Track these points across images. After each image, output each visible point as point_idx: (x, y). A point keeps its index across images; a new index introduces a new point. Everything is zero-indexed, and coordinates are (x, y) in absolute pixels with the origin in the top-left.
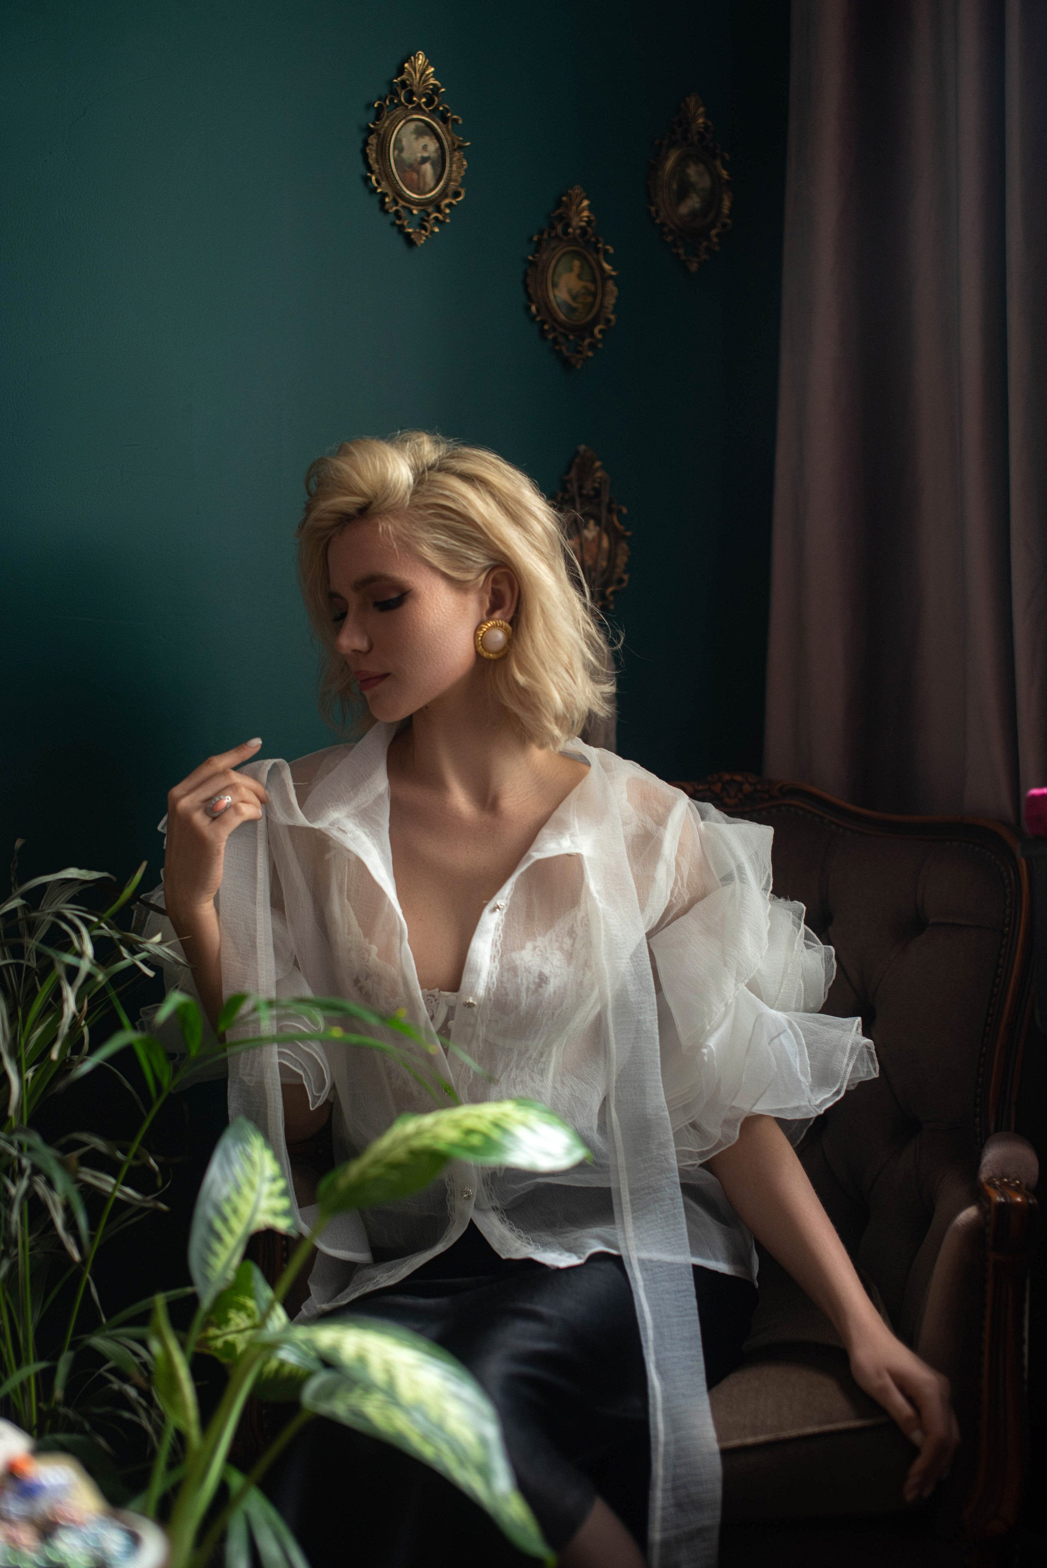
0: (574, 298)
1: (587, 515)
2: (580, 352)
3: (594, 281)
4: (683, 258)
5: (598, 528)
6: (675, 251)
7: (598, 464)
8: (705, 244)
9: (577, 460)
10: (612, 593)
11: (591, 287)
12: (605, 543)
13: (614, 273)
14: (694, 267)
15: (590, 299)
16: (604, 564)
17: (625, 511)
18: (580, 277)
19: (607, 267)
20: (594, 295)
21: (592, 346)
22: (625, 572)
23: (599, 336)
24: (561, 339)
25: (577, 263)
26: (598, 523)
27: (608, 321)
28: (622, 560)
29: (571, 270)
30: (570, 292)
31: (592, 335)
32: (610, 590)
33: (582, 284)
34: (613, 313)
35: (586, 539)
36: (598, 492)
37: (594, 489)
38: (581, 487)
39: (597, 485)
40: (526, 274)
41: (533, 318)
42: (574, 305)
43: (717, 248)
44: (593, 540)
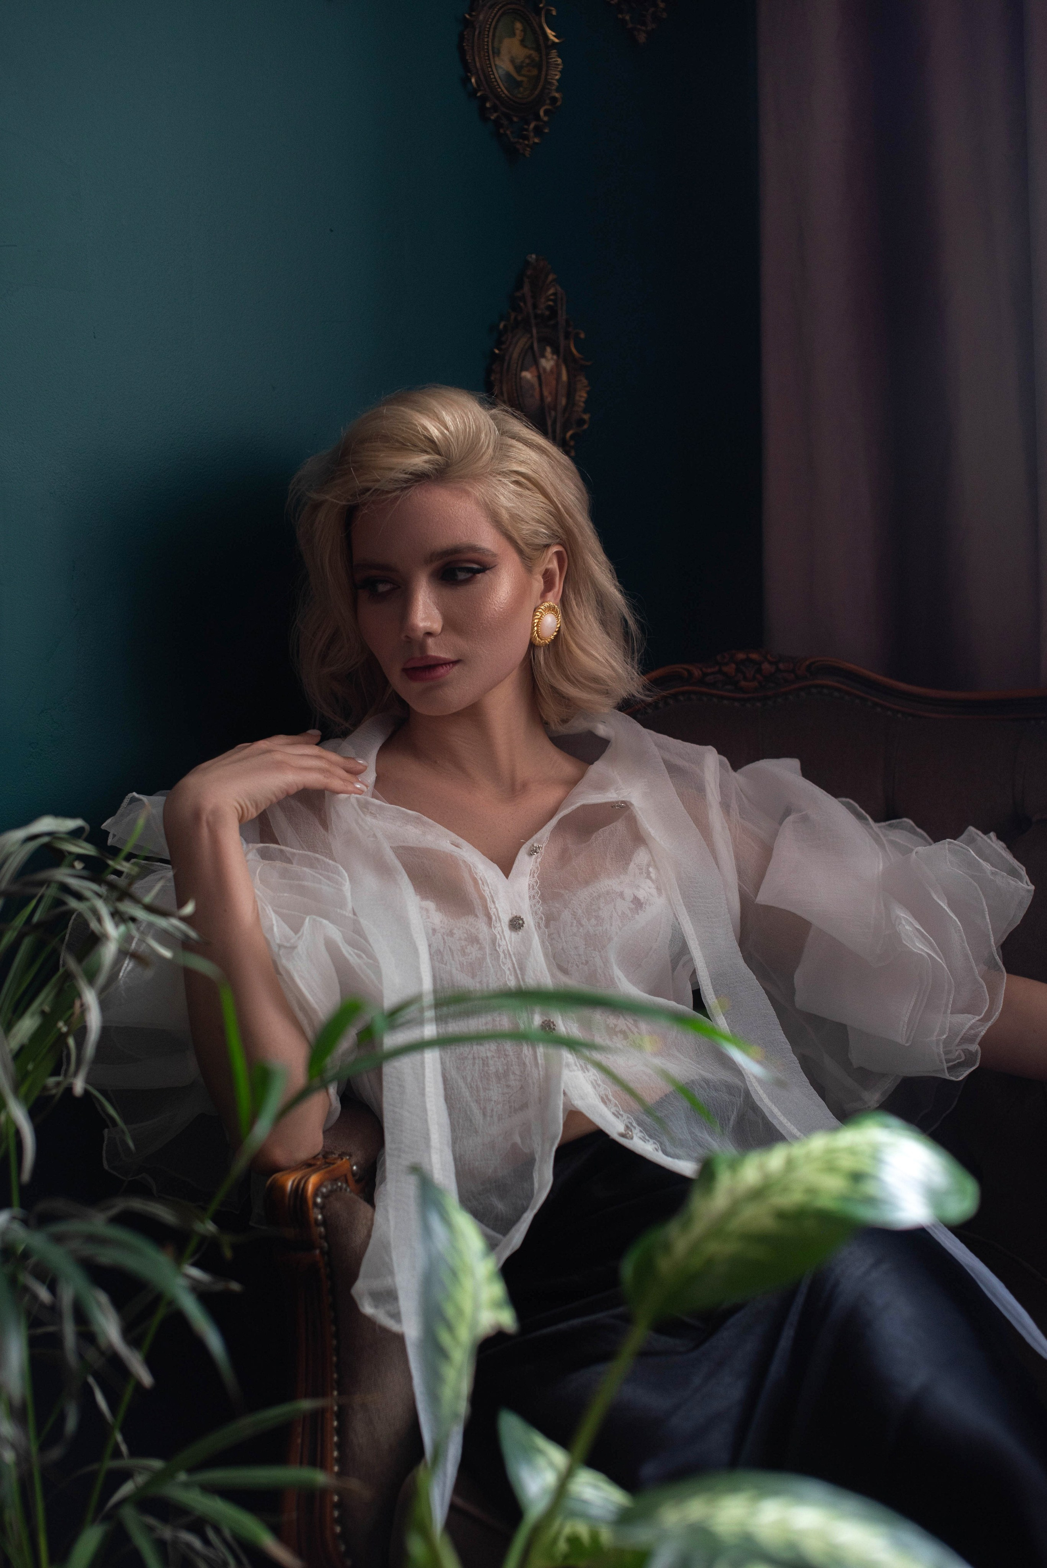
0: (518, 69)
1: (545, 341)
2: (526, 138)
3: (538, 49)
4: (630, 26)
5: (555, 357)
6: (620, 16)
7: (551, 277)
8: (652, 10)
9: (529, 272)
10: (572, 437)
11: (534, 53)
12: (564, 377)
13: (556, 40)
14: (642, 38)
15: (535, 72)
16: (564, 401)
17: (582, 336)
18: (523, 42)
19: (550, 34)
20: (539, 68)
21: (538, 131)
22: (585, 411)
23: (546, 119)
24: (505, 122)
25: (518, 26)
26: (556, 351)
27: (554, 100)
28: (582, 396)
29: (513, 34)
30: (512, 61)
31: (537, 117)
32: (569, 434)
33: (527, 52)
34: (557, 90)
35: (544, 369)
36: (553, 311)
37: (549, 308)
38: (535, 306)
39: (551, 303)
40: (461, 37)
41: (472, 94)
42: (519, 78)
43: (665, 15)
44: (552, 371)
